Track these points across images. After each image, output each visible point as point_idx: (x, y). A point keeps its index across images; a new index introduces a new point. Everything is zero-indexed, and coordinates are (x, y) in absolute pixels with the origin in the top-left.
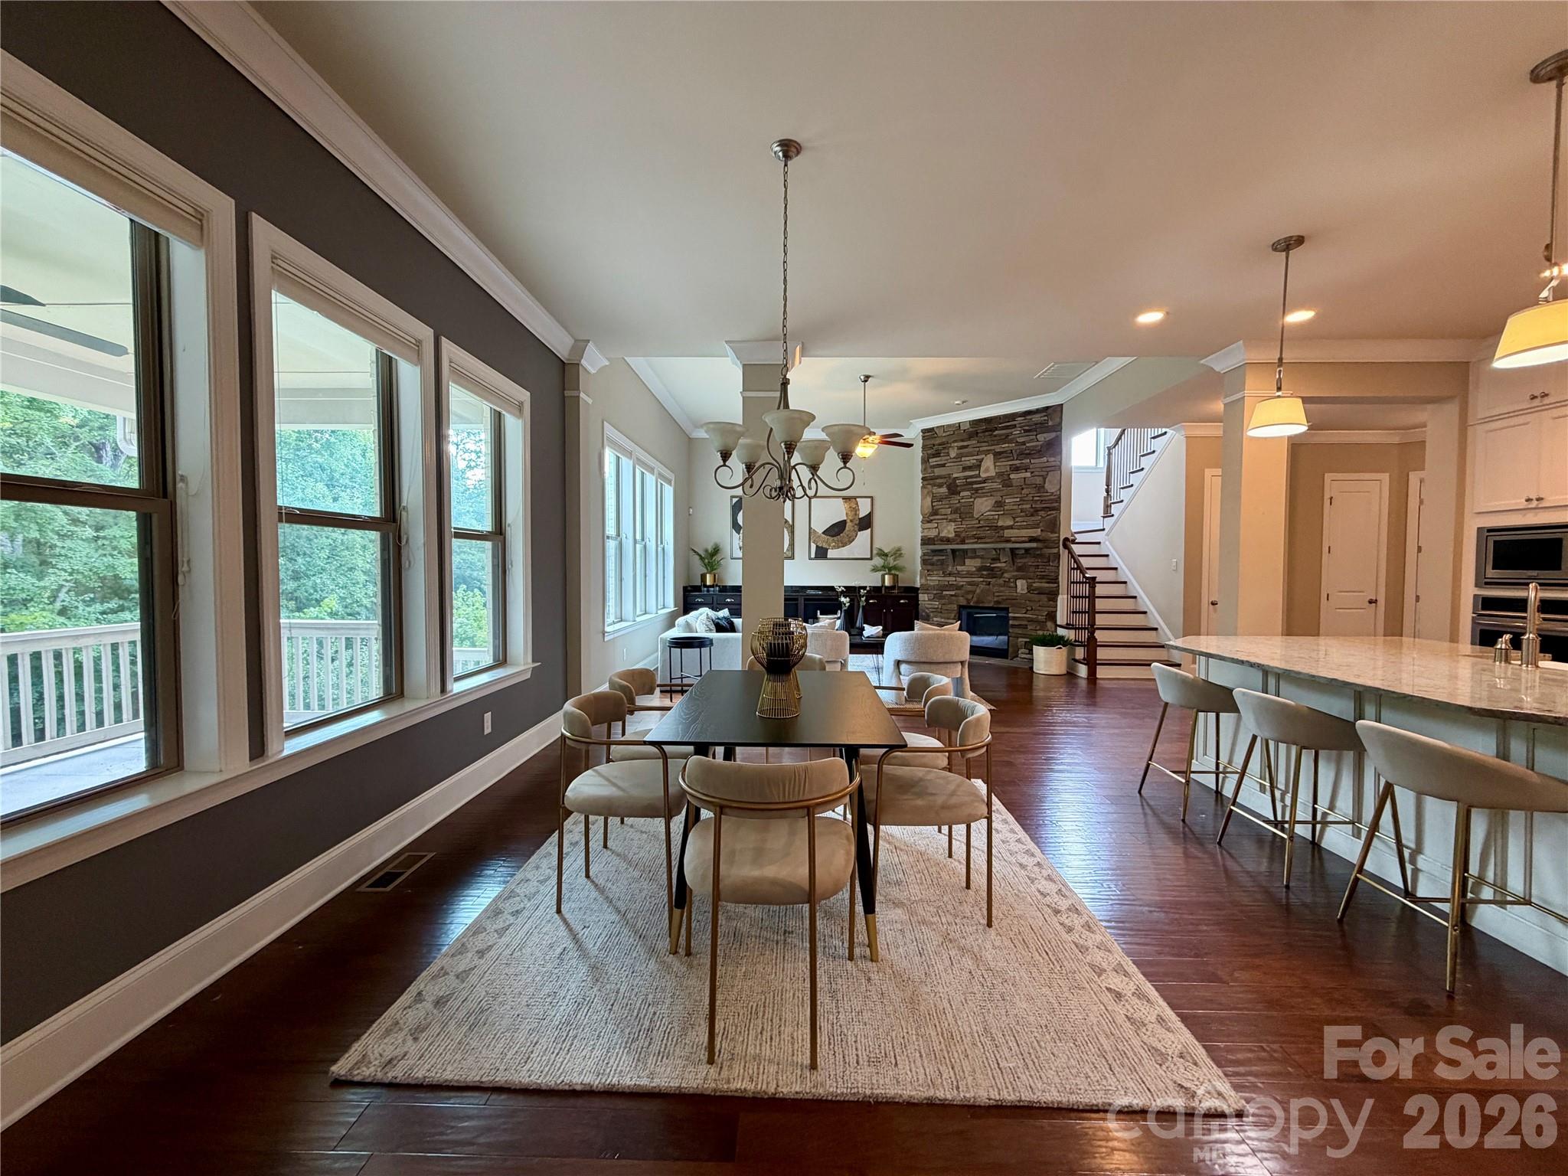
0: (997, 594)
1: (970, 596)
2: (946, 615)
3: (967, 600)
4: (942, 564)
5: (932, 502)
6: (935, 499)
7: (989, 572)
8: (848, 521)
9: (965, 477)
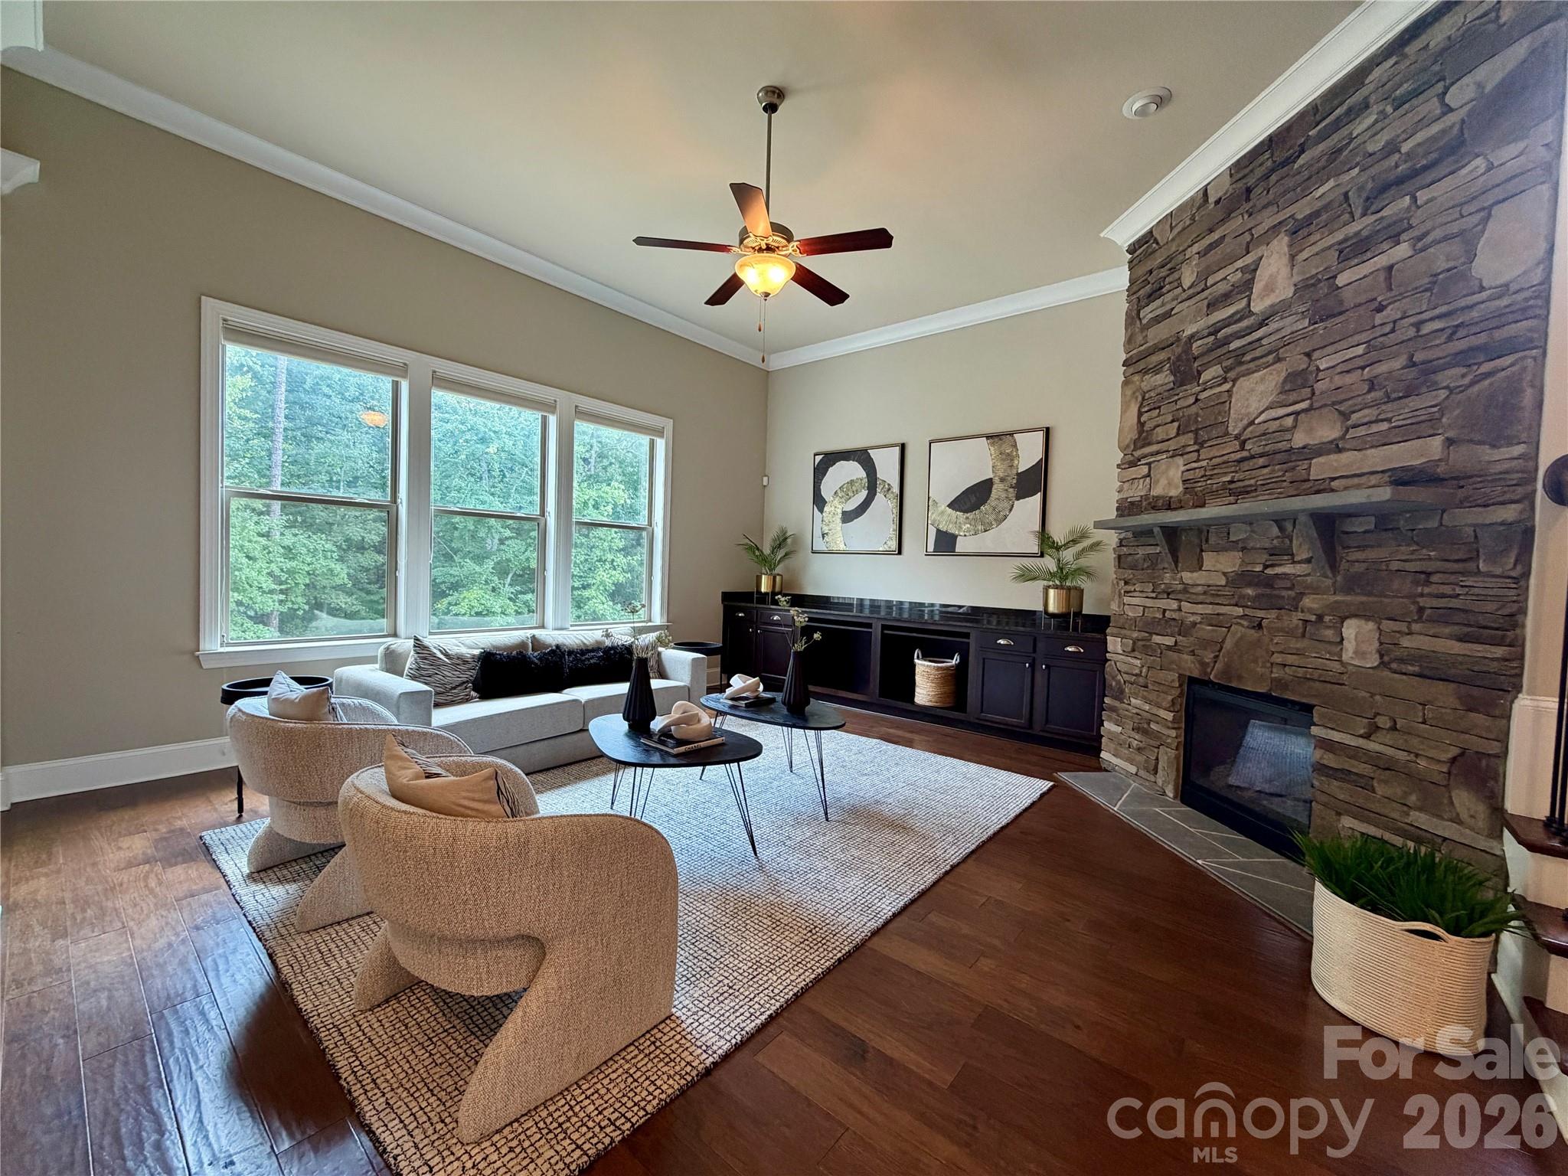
0: (1278, 658)
1: (1208, 657)
2: (1153, 696)
3: (1203, 664)
4: (1153, 566)
5: (1140, 414)
6: (1147, 404)
7: (1259, 591)
8: (996, 480)
9: (1212, 330)
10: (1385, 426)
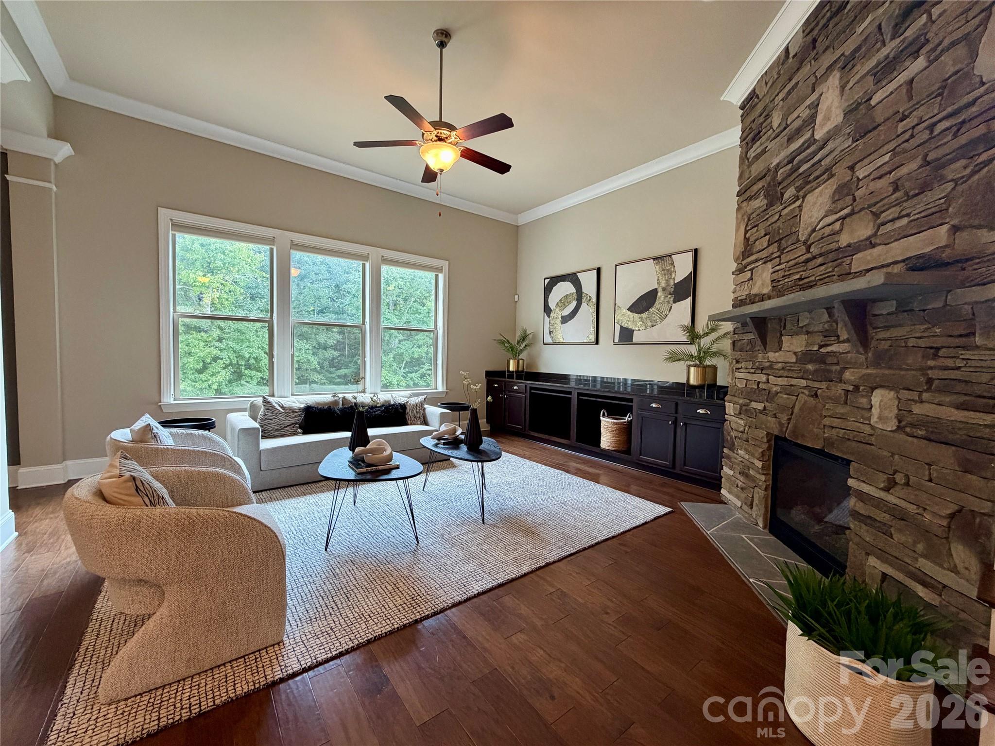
0: (827, 421)
1: (784, 419)
2: (751, 449)
3: (781, 424)
4: (752, 350)
5: (746, 232)
6: (749, 223)
7: (817, 367)
8: (660, 290)
9: (789, 159)
10: (905, 221)
